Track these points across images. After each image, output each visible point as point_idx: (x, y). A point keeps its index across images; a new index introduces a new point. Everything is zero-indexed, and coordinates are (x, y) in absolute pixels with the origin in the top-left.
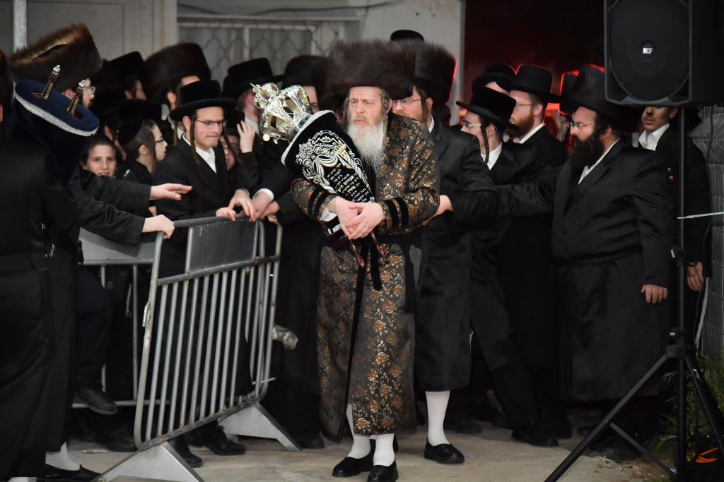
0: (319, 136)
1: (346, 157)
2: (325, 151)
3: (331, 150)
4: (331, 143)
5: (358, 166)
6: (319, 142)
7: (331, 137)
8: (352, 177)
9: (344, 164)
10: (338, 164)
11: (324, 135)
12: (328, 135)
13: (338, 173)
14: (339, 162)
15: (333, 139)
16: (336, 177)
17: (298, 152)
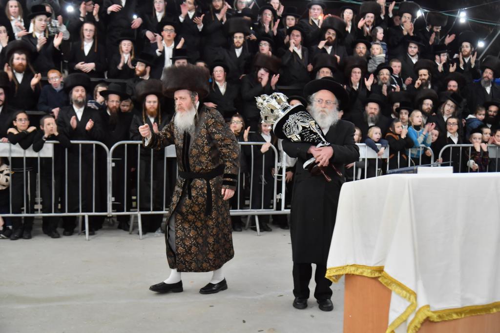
1: (314, 126)
8: (315, 136)
9: (312, 129)
13: (308, 132)
16: (306, 134)
17: (288, 119)
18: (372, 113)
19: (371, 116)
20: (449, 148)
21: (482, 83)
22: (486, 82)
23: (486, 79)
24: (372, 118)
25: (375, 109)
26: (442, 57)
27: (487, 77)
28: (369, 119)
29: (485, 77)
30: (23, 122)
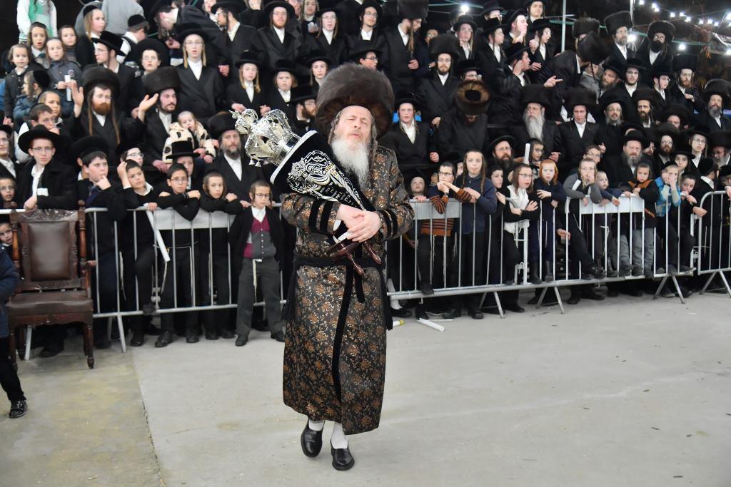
0: (312, 156)
1: (337, 176)
2: (318, 169)
3: (323, 169)
4: (323, 163)
5: (348, 184)
6: (312, 161)
7: (323, 157)
9: (336, 183)
10: (330, 182)
11: (316, 155)
12: (320, 156)
14: (331, 181)
15: (324, 159)
17: (290, 170)
18: (634, 154)
19: (631, 157)
20: (710, 196)
21: (711, 113)
22: (715, 112)
23: (715, 108)
24: (633, 160)
25: (637, 148)
26: (661, 81)
27: (716, 105)
28: (630, 162)
29: (714, 106)
30: (180, 182)
